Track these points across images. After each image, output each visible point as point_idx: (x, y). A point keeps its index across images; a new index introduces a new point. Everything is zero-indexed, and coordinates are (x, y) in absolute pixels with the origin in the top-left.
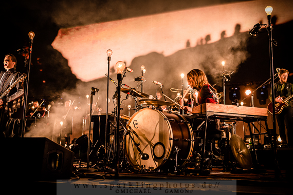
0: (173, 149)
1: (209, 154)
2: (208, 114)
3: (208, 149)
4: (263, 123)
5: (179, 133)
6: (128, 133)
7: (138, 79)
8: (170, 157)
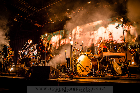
0: (92, 68)
1: (105, 69)
2: (103, 56)
3: (105, 68)
4: (124, 58)
5: (94, 63)
6: (77, 63)
7: (81, 46)
8: (91, 71)
